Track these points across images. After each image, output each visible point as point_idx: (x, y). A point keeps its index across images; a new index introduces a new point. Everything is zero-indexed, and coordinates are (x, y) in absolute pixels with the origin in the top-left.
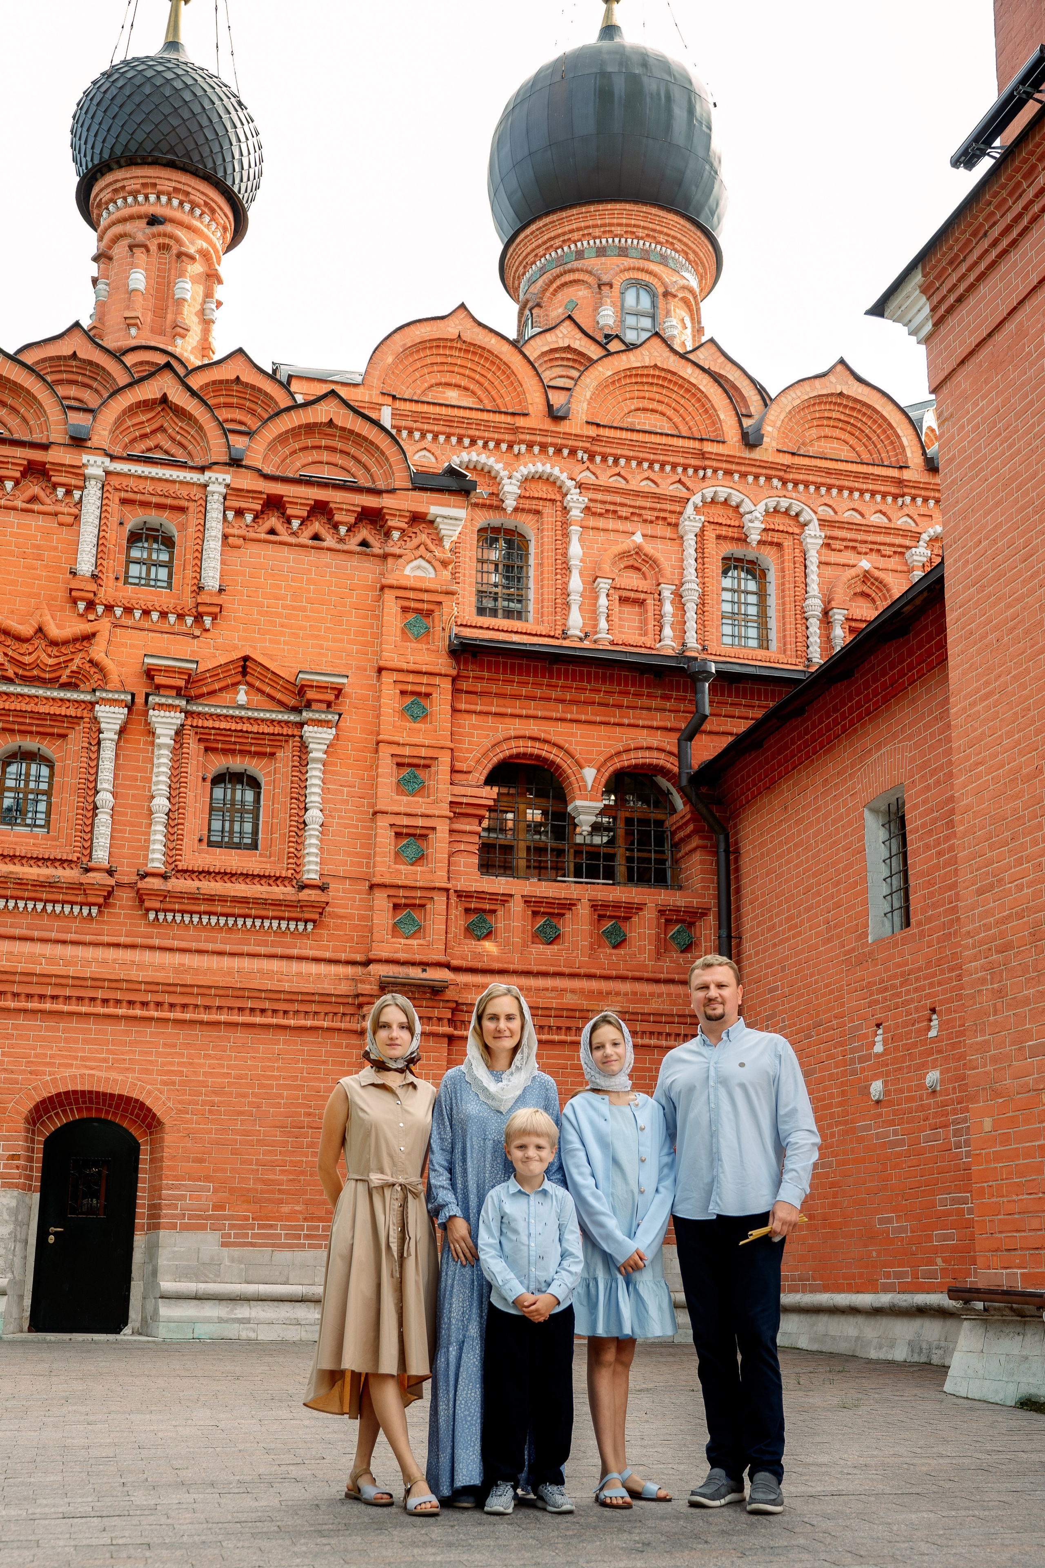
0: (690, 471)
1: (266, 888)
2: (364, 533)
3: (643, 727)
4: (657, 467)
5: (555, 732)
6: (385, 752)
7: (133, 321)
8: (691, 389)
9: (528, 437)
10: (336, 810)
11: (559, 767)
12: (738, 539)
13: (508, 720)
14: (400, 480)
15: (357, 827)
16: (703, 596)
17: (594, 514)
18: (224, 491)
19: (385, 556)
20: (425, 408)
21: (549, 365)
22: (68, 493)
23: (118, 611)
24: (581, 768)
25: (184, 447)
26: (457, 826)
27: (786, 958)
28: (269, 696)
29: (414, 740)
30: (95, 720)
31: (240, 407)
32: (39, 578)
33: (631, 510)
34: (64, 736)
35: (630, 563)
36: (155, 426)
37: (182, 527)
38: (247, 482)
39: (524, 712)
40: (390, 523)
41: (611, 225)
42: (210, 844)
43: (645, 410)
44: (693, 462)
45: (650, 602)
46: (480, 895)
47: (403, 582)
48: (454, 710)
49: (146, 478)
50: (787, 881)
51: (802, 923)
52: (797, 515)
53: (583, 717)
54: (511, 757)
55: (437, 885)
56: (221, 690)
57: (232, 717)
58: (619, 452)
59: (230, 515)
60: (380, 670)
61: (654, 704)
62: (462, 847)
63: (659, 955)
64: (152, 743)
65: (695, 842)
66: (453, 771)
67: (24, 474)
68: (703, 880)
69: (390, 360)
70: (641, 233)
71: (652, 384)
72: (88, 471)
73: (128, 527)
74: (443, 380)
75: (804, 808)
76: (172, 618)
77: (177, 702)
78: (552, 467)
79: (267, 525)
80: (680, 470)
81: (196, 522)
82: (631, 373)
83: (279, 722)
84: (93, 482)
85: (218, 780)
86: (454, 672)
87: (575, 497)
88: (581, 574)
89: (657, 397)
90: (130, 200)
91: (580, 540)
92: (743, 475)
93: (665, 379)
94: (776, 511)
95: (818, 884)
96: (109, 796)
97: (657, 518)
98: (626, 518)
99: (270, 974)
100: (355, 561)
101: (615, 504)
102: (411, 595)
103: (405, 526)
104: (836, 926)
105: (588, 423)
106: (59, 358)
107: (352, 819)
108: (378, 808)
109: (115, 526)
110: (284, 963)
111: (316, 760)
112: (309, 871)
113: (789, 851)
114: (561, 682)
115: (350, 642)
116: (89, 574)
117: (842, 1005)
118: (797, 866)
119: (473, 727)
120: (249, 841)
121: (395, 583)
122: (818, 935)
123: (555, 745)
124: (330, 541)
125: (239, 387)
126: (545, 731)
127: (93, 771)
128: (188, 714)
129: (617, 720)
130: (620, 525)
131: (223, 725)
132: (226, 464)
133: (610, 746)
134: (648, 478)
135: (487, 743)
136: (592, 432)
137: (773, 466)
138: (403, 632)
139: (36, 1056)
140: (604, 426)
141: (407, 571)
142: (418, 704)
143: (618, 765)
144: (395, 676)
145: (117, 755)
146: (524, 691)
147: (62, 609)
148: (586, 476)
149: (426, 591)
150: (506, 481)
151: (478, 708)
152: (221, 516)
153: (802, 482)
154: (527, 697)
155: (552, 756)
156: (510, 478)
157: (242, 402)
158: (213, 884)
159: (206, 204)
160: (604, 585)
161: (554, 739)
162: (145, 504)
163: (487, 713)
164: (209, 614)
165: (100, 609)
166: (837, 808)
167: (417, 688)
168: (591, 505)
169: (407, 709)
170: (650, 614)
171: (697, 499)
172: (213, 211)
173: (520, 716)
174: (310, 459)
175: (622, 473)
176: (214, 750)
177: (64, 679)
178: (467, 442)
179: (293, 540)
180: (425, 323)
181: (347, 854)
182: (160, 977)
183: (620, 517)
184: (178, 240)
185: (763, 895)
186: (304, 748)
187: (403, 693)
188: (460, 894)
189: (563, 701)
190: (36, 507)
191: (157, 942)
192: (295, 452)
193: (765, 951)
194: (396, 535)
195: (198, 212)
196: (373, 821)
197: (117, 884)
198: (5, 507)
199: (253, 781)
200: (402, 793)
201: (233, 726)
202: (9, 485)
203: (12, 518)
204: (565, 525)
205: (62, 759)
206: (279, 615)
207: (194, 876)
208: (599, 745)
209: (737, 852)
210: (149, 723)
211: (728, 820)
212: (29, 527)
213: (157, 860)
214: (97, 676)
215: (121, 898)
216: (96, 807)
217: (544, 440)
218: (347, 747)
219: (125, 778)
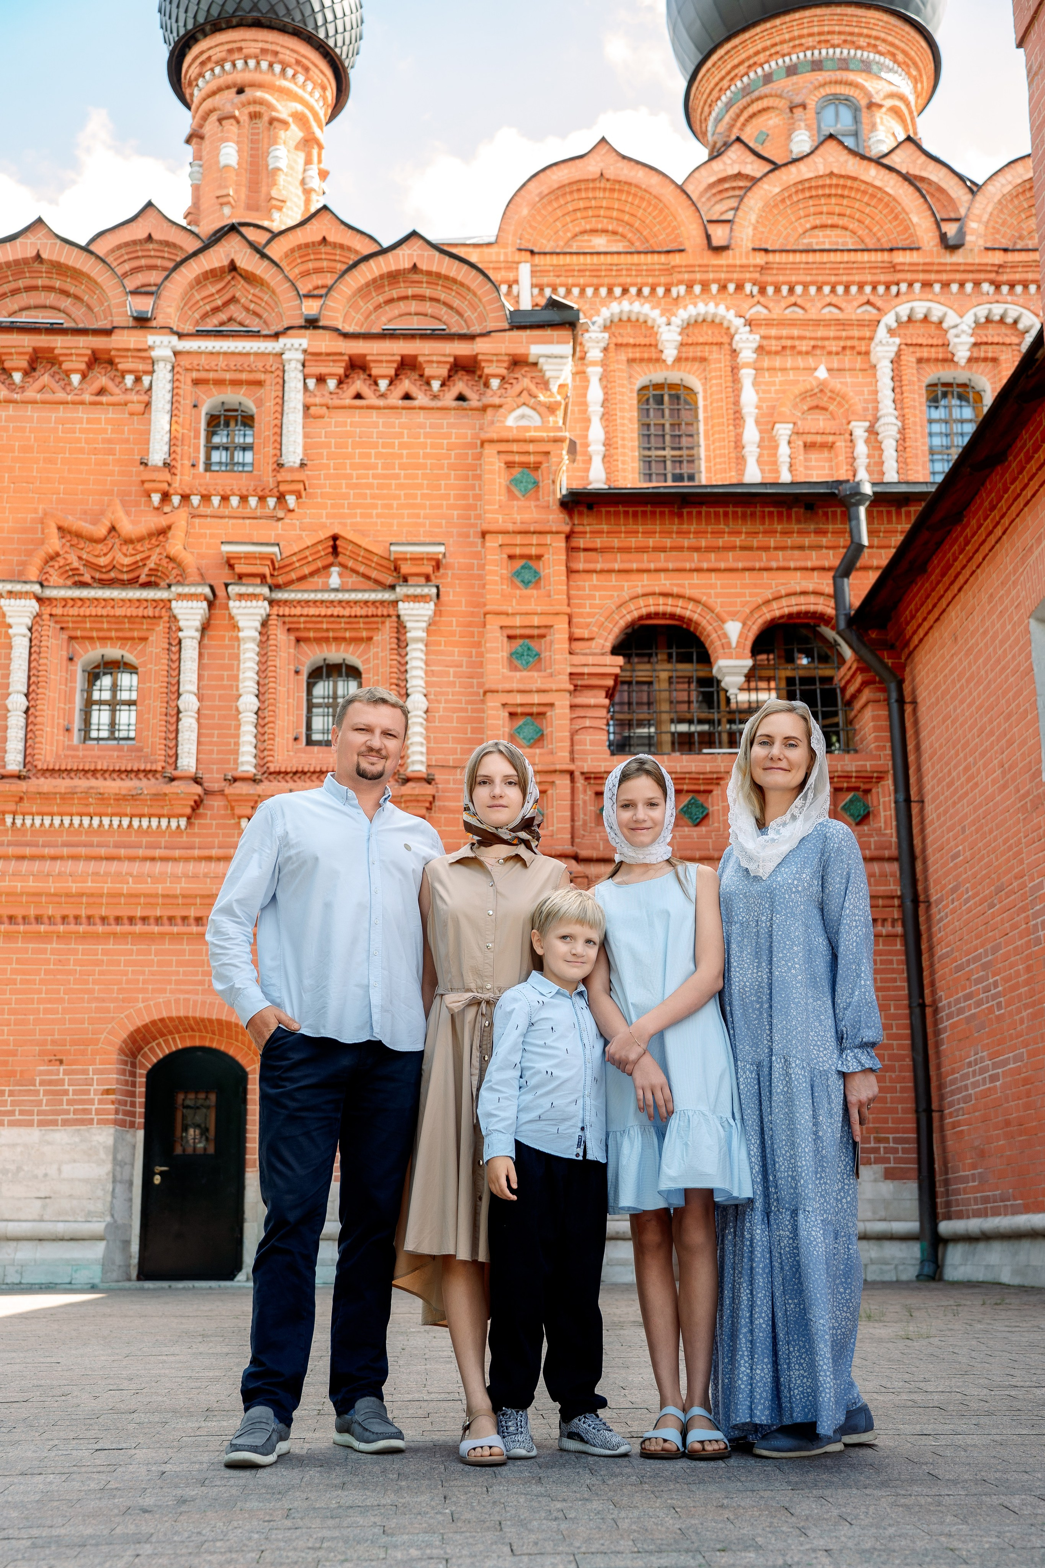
0: (881, 289)
2: (460, 386)
3: (796, 569)
4: (840, 289)
5: (690, 585)
6: (493, 624)
7: (224, 200)
8: (876, 193)
9: (686, 276)
10: (443, 693)
11: (697, 624)
12: (945, 360)
13: (634, 576)
14: (496, 321)
15: (466, 710)
16: (902, 431)
17: (769, 353)
18: (301, 357)
19: (484, 409)
20: (568, 259)
21: (719, 197)
22: (138, 380)
23: (195, 500)
24: (723, 622)
25: (259, 316)
26: (580, 700)
27: (965, 817)
28: (364, 576)
29: (525, 608)
30: (174, 618)
32: (111, 473)
33: (812, 343)
34: (144, 639)
35: (814, 403)
36: (227, 296)
37: (259, 403)
38: (325, 343)
39: (652, 566)
40: (487, 371)
41: (801, 37)
42: (310, 742)
43: (824, 226)
44: (883, 278)
45: (840, 444)
47: (505, 435)
48: (571, 571)
49: (219, 353)
50: (962, 725)
51: (978, 772)
52: (1016, 322)
53: (722, 565)
54: (641, 618)
55: (558, 767)
56: (312, 574)
57: (322, 602)
58: (794, 279)
59: (311, 383)
60: (484, 534)
61: (807, 541)
62: (588, 723)
64: (237, 638)
65: (866, 695)
66: (572, 639)
67: (89, 365)
68: (877, 739)
69: (525, 212)
70: (836, 39)
71: (830, 195)
72: (154, 354)
73: (204, 410)
74: (588, 227)
75: (973, 635)
76: (253, 501)
77: (258, 590)
78: (717, 305)
79: (352, 391)
80: (868, 289)
81: (273, 394)
82: (802, 186)
83: (374, 603)
84: (162, 365)
85: (317, 674)
86: (567, 529)
87: (744, 337)
88: (757, 423)
89: (837, 209)
90: (217, 70)
91: (755, 384)
92: (946, 285)
93: (844, 187)
94: (988, 320)
95: (991, 721)
96: (194, 699)
97: (844, 348)
98: (807, 353)
100: (452, 418)
101: (792, 338)
102: (515, 447)
103: (504, 372)
104: (1011, 769)
105: (754, 250)
106: (134, 242)
107: (460, 702)
108: (487, 687)
109: (189, 409)
111: (417, 640)
112: (413, 763)
113: (962, 688)
114: (693, 528)
115: (449, 507)
116: (160, 464)
117: (1021, 862)
118: (970, 705)
119: (595, 588)
121: (495, 436)
122: (994, 782)
123: (690, 599)
124: (422, 399)
125: (328, 249)
126: (678, 585)
127: (175, 673)
128: (272, 602)
129: (763, 565)
130: (800, 362)
131: (312, 611)
132: (301, 327)
133: (756, 595)
134: (830, 304)
135: (611, 604)
137: (981, 269)
138: (509, 491)
139: (128, 982)
140: (774, 251)
141: (511, 421)
142: (530, 568)
143: (768, 617)
144: (501, 539)
145: (200, 655)
146: (651, 542)
147: (137, 504)
148: (756, 311)
149: (531, 441)
150: (664, 329)
151: (599, 567)
152: (300, 385)
153: (1020, 282)
154: (655, 549)
155: (688, 613)
156: (669, 324)
157: (333, 264)
159: (298, 62)
160: (783, 431)
161: (688, 592)
162: (219, 383)
163: (610, 571)
164: (291, 492)
165: (176, 500)
166: (1003, 626)
167: (526, 551)
168: (765, 343)
169: (517, 574)
170: (842, 458)
171: (889, 319)
172: (307, 69)
173: (648, 571)
174: (396, 312)
175: (799, 301)
176: (307, 640)
177: (143, 579)
178: (618, 291)
179: (381, 403)
180: (562, 166)
181: (456, 740)
183: (800, 353)
184: (270, 106)
185: (941, 747)
186: (400, 628)
187: (511, 557)
188: (587, 776)
189: (697, 549)
190: (104, 399)
192: (379, 306)
193: (946, 812)
194: (495, 383)
195: (290, 72)
196: (483, 702)
197: (207, 792)
198: (74, 403)
199: (353, 673)
200: (514, 668)
201: (323, 611)
202: (76, 378)
203: (81, 413)
204: (735, 369)
205: (144, 664)
206: (370, 486)
207: (288, 777)
208: (743, 595)
209: (914, 702)
210: (231, 618)
211: (903, 667)
212: (98, 421)
213: (247, 764)
214: (175, 572)
215: (211, 808)
216: (179, 712)
217: (705, 276)
218: (450, 624)
219: (210, 678)
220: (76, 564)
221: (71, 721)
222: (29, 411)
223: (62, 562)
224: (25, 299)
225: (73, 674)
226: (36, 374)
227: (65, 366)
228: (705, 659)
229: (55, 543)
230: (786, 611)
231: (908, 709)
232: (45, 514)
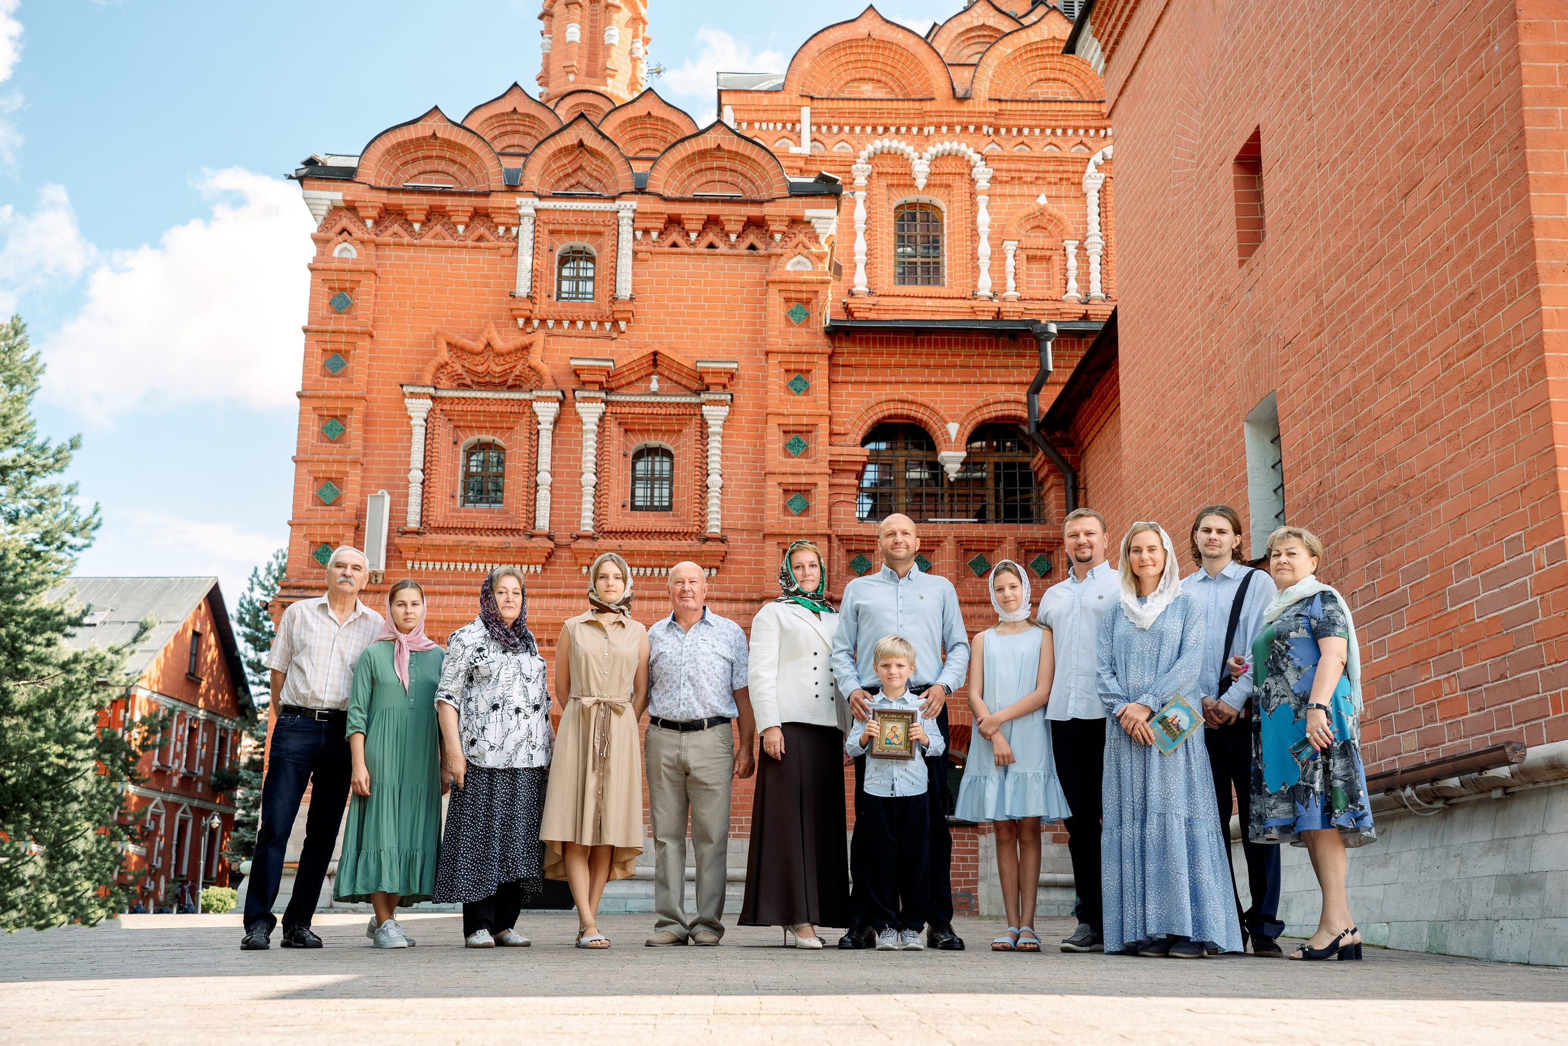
0: (1092, 132)
1: (676, 542)
2: (751, 238)
3: (1001, 383)
4: (1059, 132)
5: (922, 394)
6: (773, 422)
7: (570, 69)
9: (935, 119)
10: (734, 474)
11: (927, 424)
13: (879, 387)
14: (779, 190)
15: (751, 487)
16: (1105, 249)
17: (1001, 182)
18: (632, 215)
19: (769, 256)
20: (841, 104)
21: (967, 43)
22: (508, 230)
23: (550, 323)
24: (946, 423)
25: (600, 182)
26: (836, 481)
28: (676, 382)
29: (797, 411)
30: (534, 415)
31: (654, 136)
32: (487, 302)
33: (1036, 175)
34: (511, 429)
35: (1036, 224)
36: (575, 166)
37: (599, 248)
38: (650, 205)
39: (893, 379)
40: (772, 228)
42: (634, 508)
43: (1047, 80)
44: (1093, 123)
45: (1055, 258)
46: (859, 538)
47: (785, 277)
48: (831, 382)
49: (569, 211)
53: (946, 379)
54: (884, 418)
55: (819, 531)
56: (637, 380)
57: (645, 403)
58: (1022, 123)
59: (639, 234)
60: (767, 353)
61: (1010, 362)
62: (842, 498)
64: (581, 430)
65: (1051, 480)
66: (832, 434)
67: (472, 218)
69: (807, 65)
71: (1052, 55)
72: (520, 211)
73: (557, 253)
74: (858, 76)
76: (594, 325)
77: (597, 395)
78: (959, 143)
79: (670, 240)
80: (1081, 132)
81: (610, 243)
82: (1030, 48)
83: (684, 404)
84: (526, 219)
85: (639, 455)
86: (830, 351)
87: (981, 169)
88: (989, 239)
89: (1058, 66)
91: (988, 208)
96: (548, 476)
97: (1061, 179)
98: (1031, 183)
100: (744, 263)
101: (1020, 171)
102: (792, 287)
103: (785, 229)
105: (990, 100)
106: (503, 114)
107: (746, 480)
108: (767, 470)
109: (546, 253)
111: (715, 434)
112: (711, 526)
114: (925, 351)
115: (742, 331)
116: (525, 296)
119: (850, 395)
120: (667, 504)
121: (777, 278)
123: (921, 405)
124: (722, 248)
125: (652, 121)
126: (912, 394)
127: (534, 456)
128: (607, 403)
129: (976, 380)
130: (1026, 190)
131: (638, 410)
132: (632, 193)
133: (971, 402)
134: (1050, 144)
135: (862, 408)
136: (995, 107)
138: (787, 319)
140: (1006, 101)
141: (789, 267)
142: (801, 379)
143: (980, 419)
144: (780, 357)
145: (553, 442)
146: (893, 361)
147: (507, 325)
148: (991, 149)
149: (804, 283)
150: (916, 162)
151: (853, 379)
152: (631, 236)
154: (896, 366)
155: (919, 415)
156: (920, 158)
157: (655, 132)
158: (633, 541)
160: (1010, 247)
161: (920, 400)
162: (569, 233)
163: (861, 382)
164: (623, 319)
165: (536, 323)
167: (799, 367)
168: (997, 174)
169: (792, 384)
170: (1056, 269)
171: (1097, 158)
173: (890, 383)
174: (704, 180)
175: (1026, 141)
176: (633, 431)
177: (510, 382)
178: (880, 129)
179: (691, 250)
180: (838, 28)
181: (744, 510)
183: (1025, 183)
186: (704, 424)
187: (787, 371)
188: (841, 538)
189: (928, 367)
190: (482, 244)
192: (692, 175)
194: (778, 237)
196: (764, 480)
197: (557, 546)
198: (459, 247)
199: (667, 454)
200: (789, 456)
201: (646, 410)
202: (461, 228)
203: (464, 255)
204: (973, 195)
205: (511, 447)
206: (682, 314)
207: (618, 536)
208: (961, 402)
209: (1085, 488)
210: (577, 414)
211: (1079, 460)
212: (478, 261)
213: (587, 524)
214: (534, 378)
215: (560, 557)
216: (537, 485)
217: (950, 120)
218: (740, 421)
219: (560, 459)
220: (460, 371)
221: (455, 490)
222: (426, 253)
223: (450, 369)
224: (422, 166)
225: (457, 454)
226: (431, 224)
227: (453, 219)
228: (932, 447)
229: (444, 355)
230: (994, 414)
231: (1082, 492)
232: (438, 333)
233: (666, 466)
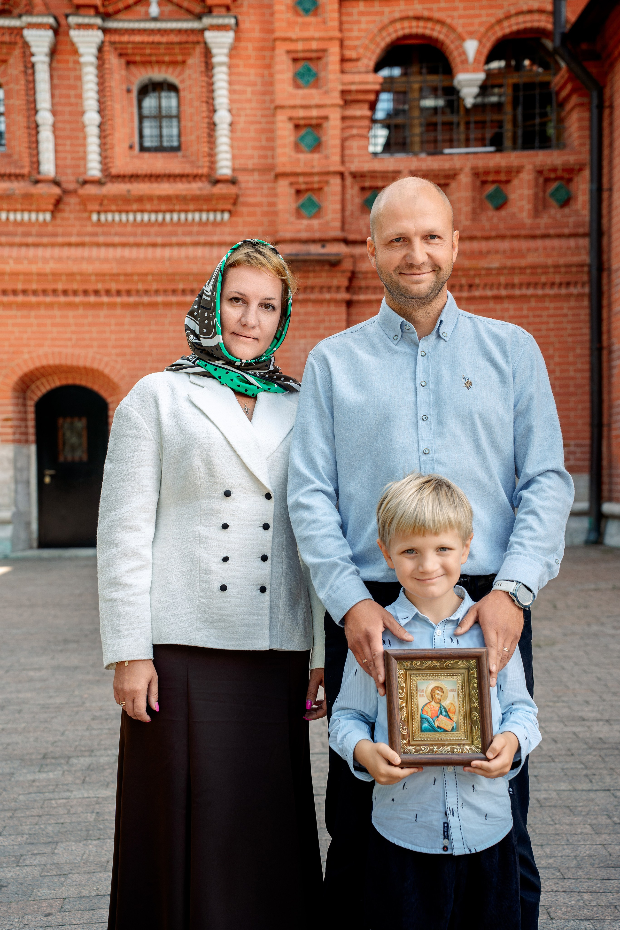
1: (187, 185)
5: (438, 8)
6: (281, 49)
10: (243, 109)
11: (442, 44)
15: (260, 123)
24: (463, 40)
29: (306, 34)
30: (26, 45)
34: (4, 62)
42: (143, 149)
46: (373, 174)
54: (398, 39)
55: (332, 169)
56: (134, 4)
57: (145, 30)
62: (355, 131)
63: (536, 213)
64: (77, 62)
65: (575, 100)
66: (343, 60)
68: (580, 137)
77: (93, 21)
83: (185, 30)
85: (144, 91)
96: (49, 115)
99: (194, 260)
107: (255, 115)
108: (277, 103)
110: (207, 250)
111: (221, 64)
112: (222, 167)
119: (361, 14)
120: (176, 144)
123: (438, 21)
126: (428, 9)
127: (32, 92)
128: (105, 31)
131: (137, 38)
133: (491, 15)
135: (374, 28)
143: (500, 34)
145: (52, 77)
155: (436, 34)
161: (436, 15)
169: (300, 4)
176: (134, 63)
181: (254, 148)
182: (106, 268)
186: (208, 54)
188: (354, 175)
191: (101, 239)
196: (274, 115)
197: (66, 192)
199: (172, 88)
200: (297, 86)
201: (146, 38)
205: (7, 82)
207: (127, 179)
208: (479, 16)
209: (611, 107)
210: (73, 44)
211: (606, 75)
213: (94, 169)
215: (69, 204)
216: (37, 126)
218: (246, 49)
219: (61, 96)
228: (448, 70)
230: (515, 28)
231: (607, 112)
233: (174, 102)
